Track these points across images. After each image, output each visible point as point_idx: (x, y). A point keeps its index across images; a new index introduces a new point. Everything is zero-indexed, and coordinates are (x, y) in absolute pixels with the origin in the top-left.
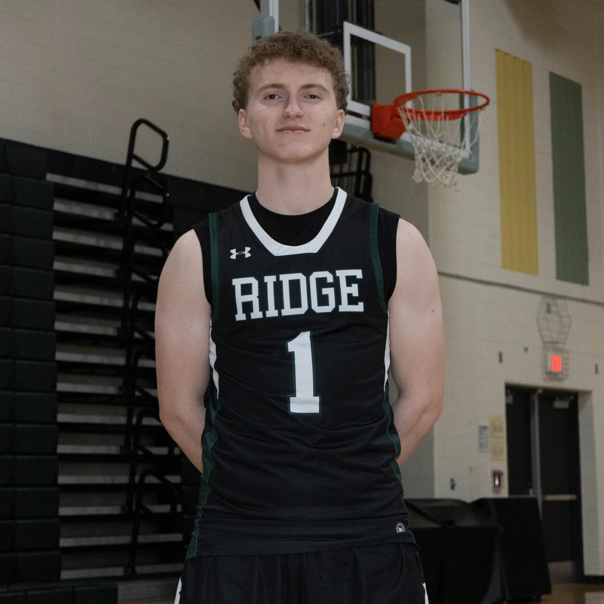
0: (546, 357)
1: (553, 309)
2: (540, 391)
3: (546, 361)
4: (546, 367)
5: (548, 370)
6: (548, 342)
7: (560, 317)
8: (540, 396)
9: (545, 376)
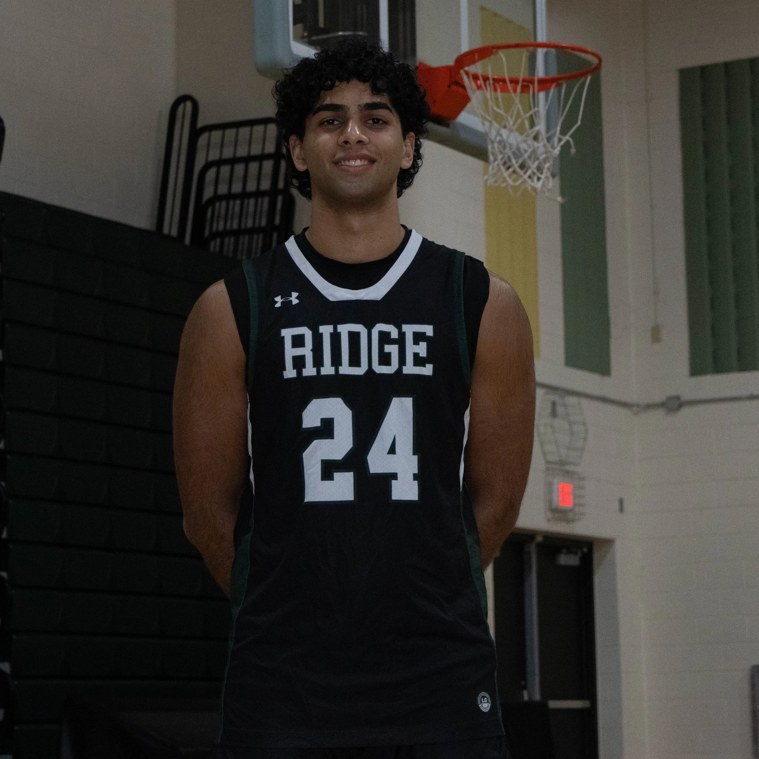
0: (549, 485)
1: (560, 410)
2: (539, 539)
3: (550, 492)
4: (550, 501)
5: (554, 505)
6: (555, 463)
7: (570, 423)
8: (540, 546)
9: (550, 515)
